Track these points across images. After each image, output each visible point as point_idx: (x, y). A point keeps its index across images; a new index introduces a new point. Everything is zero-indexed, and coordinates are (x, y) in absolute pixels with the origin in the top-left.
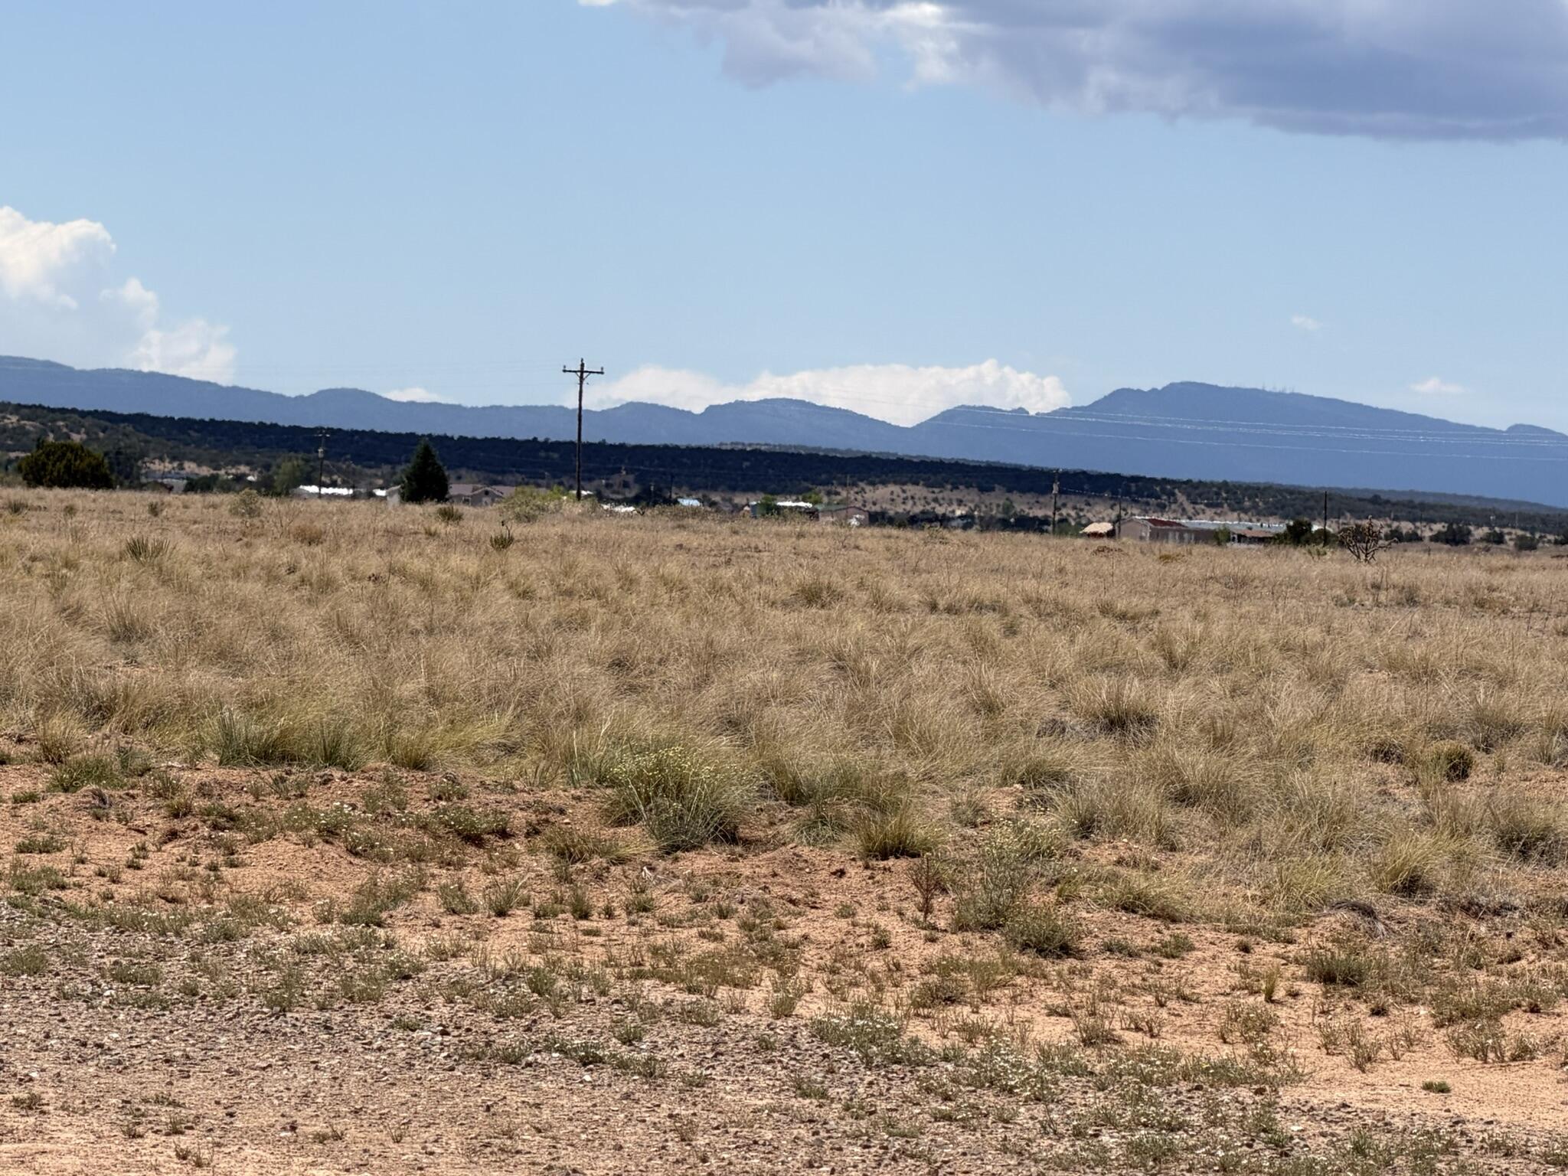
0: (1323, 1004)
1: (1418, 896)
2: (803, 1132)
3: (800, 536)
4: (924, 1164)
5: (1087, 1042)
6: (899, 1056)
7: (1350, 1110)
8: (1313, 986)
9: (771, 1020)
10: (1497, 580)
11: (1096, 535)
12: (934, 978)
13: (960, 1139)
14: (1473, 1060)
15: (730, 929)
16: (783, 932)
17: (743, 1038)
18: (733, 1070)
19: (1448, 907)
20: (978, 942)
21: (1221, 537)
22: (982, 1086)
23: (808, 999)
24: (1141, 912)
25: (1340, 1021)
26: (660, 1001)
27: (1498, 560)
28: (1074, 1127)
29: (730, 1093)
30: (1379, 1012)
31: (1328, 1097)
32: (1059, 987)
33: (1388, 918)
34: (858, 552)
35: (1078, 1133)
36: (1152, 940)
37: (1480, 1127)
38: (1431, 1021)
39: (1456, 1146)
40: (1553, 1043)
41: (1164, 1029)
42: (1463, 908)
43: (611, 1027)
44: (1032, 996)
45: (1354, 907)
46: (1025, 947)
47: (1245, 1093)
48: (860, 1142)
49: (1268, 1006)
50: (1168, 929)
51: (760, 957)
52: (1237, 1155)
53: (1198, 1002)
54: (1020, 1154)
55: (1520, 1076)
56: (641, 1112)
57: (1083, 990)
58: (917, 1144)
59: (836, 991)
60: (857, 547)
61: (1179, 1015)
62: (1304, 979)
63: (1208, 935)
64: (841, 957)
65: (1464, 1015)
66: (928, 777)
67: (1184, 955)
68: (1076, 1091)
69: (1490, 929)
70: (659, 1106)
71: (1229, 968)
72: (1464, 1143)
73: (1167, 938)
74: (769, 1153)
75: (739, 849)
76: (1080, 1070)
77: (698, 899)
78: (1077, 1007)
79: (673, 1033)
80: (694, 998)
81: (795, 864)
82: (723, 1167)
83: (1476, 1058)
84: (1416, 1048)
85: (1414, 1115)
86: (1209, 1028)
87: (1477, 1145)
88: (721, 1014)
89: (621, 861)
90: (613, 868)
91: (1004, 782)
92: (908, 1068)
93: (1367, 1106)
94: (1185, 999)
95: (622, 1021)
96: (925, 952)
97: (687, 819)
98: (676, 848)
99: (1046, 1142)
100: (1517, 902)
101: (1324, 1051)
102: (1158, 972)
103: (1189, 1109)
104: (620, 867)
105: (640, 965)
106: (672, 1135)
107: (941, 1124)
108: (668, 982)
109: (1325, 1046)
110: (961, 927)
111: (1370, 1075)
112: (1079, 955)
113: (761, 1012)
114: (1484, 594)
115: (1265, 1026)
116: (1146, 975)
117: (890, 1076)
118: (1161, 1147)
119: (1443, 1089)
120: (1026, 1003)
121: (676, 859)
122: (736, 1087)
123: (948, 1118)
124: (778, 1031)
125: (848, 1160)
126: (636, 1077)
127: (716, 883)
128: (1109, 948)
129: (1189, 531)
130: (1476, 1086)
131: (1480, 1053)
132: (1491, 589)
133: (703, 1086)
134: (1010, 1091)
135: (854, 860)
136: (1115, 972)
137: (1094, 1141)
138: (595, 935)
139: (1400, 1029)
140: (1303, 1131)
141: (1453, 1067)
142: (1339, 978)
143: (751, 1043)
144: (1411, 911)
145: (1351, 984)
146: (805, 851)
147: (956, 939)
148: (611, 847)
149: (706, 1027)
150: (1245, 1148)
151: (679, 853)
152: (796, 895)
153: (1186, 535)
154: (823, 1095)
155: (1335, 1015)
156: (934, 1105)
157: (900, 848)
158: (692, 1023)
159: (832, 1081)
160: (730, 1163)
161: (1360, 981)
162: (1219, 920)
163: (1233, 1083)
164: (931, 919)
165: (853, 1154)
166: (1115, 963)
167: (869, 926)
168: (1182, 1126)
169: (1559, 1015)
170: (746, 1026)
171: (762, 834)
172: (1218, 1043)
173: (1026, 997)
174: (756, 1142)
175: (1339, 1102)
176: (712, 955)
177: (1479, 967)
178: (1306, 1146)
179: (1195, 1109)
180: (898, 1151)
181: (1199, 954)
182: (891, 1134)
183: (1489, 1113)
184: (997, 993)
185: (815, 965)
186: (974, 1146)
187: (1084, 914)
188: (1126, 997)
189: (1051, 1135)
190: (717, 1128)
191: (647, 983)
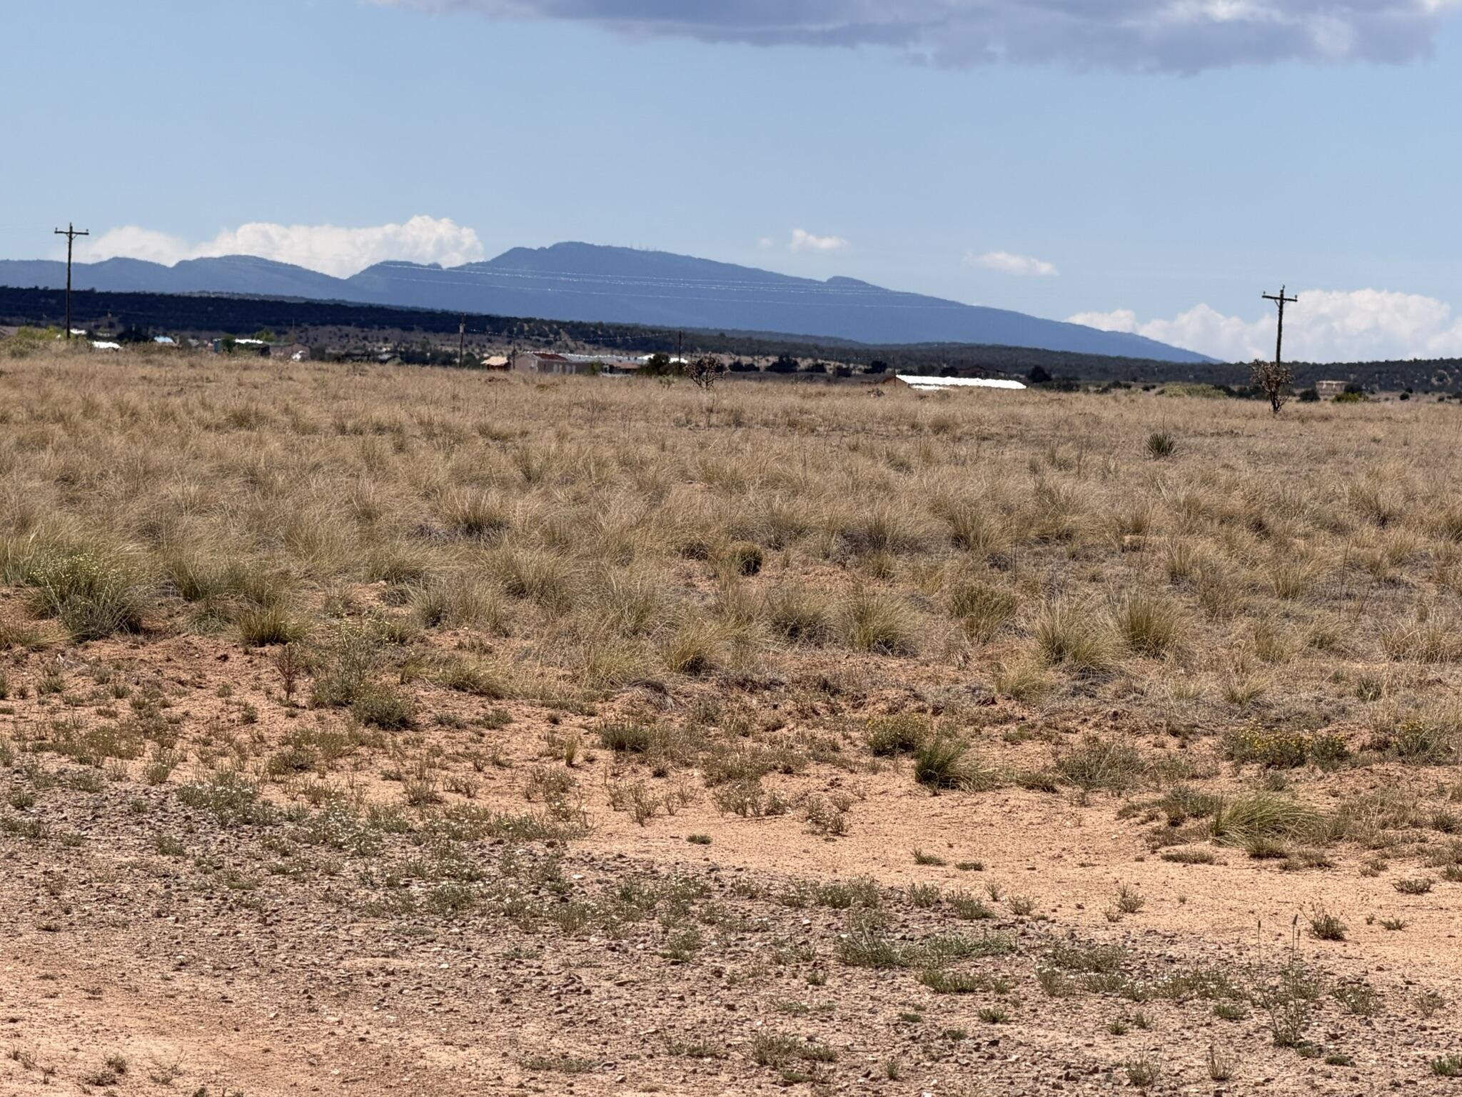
0: (614, 768)
1: (703, 674)
2: (157, 886)
3: (246, 368)
4: (257, 913)
5: (413, 803)
6: (249, 817)
7: (624, 860)
8: (606, 752)
9: (147, 786)
10: (809, 404)
11: (490, 367)
12: (288, 749)
13: (291, 889)
14: (734, 814)
15: (124, 708)
16: (168, 709)
17: (121, 803)
18: (107, 831)
19: (726, 684)
20: (331, 717)
21: (596, 367)
22: (317, 843)
23: (181, 767)
24: (469, 690)
25: (627, 782)
26: (55, 770)
27: (812, 388)
28: (388, 879)
29: (102, 853)
30: (660, 774)
31: (608, 848)
32: (394, 756)
33: (677, 693)
34: (291, 382)
35: (391, 884)
36: (478, 714)
37: (731, 874)
38: (703, 781)
39: (709, 891)
40: (802, 799)
41: (480, 791)
42: (738, 683)
43: (9, 794)
44: (371, 764)
45: (648, 685)
46: (369, 722)
47: (538, 847)
48: (204, 894)
49: (570, 770)
50: (491, 704)
51: (146, 732)
52: (522, 902)
53: (510, 767)
54: (339, 902)
55: (772, 827)
56: (20, 869)
57: (413, 758)
58: (252, 895)
59: (206, 760)
60: (290, 379)
61: (493, 779)
62: (600, 747)
63: (525, 709)
64: (215, 731)
65: (729, 776)
66: (308, 575)
67: (504, 727)
68: (396, 846)
69: (760, 702)
70: (37, 864)
71: (539, 737)
72: (716, 888)
73: (490, 713)
74: (125, 904)
75: (140, 638)
76: (402, 828)
77: (101, 681)
78: (407, 773)
79: (62, 798)
80: (82, 767)
81: (186, 651)
82: (84, 917)
83: (737, 813)
84: (690, 804)
85: (677, 864)
86: (517, 789)
87: (728, 889)
88: (106, 781)
89: (40, 649)
90: (31, 655)
91: (372, 578)
92: (257, 828)
93: (640, 856)
94: (500, 765)
95: (19, 788)
96: (286, 726)
97: (96, 613)
98: (87, 637)
99: (363, 892)
100: (784, 679)
101: (612, 807)
102: (480, 741)
103: (489, 861)
104: (37, 655)
105: (44, 739)
106: (43, 889)
107: (277, 876)
108: (63, 754)
109: (613, 804)
110: (317, 704)
111: (648, 828)
112: (414, 727)
113: (139, 779)
114: (795, 416)
115: (564, 786)
116: (469, 744)
117: (241, 834)
118: (459, 895)
119: (704, 841)
120: (365, 769)
121: (87, 647)
122: (108, 845)
123: (283, 871)
124: (152, 795)
125: (192, 910)
126: (23, 838)
127: (118, 667)
128: (440, 722)
129: (571, 364)
130: (734, 838)
131: (741, 809)
132: (802, 412)
133: (79, 845)
134: (340, 847)
135: (236, 646)
136: (444, 742)
137: (403, 891)
138: (9, 713)
139: (675, 789)
140: (582, 879)
141: (717, 821)
142: (627, 745)
143: (126, 808)
144: (695, 687)
145: (638, 751)
146: (196, 640)
147: (312, 714)
148: (32, 636)
149: (90, 793)
150: (531, 895)
151: (89, 642)
152: (185, 677)
153: (568, 368)
154: (180, 852)
155: (623, 777)
156: (274, 860)
157: (276, 637)
158: (80, 789)
159: (190, 840)
160: (90, 915)
161: (645, 748)
162: (534, 697)
163: (529, 839)
164: (294, 697)
165: (197, 904)
166: (445, 734)
167: (240, 704)
168: (479, 877)
169: (808, 776)
170: (126, 791)
171: (162, 625)
172: (524, 802)
173: (365, 764)
174: (114, 896)
175: (616, 853)
176: (104, 729)
177: (746, 735)
178: (583, 892)
179: (495, 860)
180: (235, 901)
181: (516, 726)
182: (231, 887)
183: (741, 861)
184: (341, 761)
185: (191, 739)
186: (301, 897)
187: (423, 693)
188: (451, 764)
189: (368, 885)
190: (84, 883)
191: (47, 755)
